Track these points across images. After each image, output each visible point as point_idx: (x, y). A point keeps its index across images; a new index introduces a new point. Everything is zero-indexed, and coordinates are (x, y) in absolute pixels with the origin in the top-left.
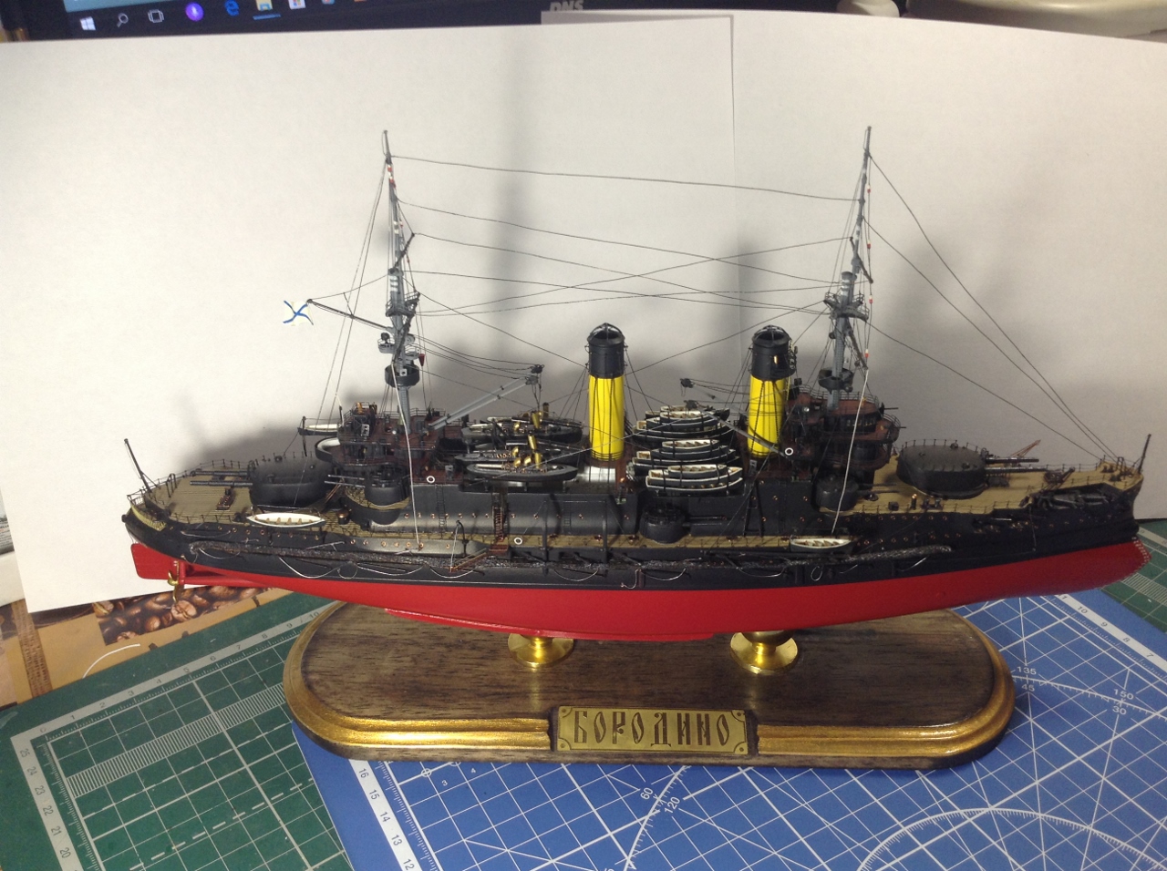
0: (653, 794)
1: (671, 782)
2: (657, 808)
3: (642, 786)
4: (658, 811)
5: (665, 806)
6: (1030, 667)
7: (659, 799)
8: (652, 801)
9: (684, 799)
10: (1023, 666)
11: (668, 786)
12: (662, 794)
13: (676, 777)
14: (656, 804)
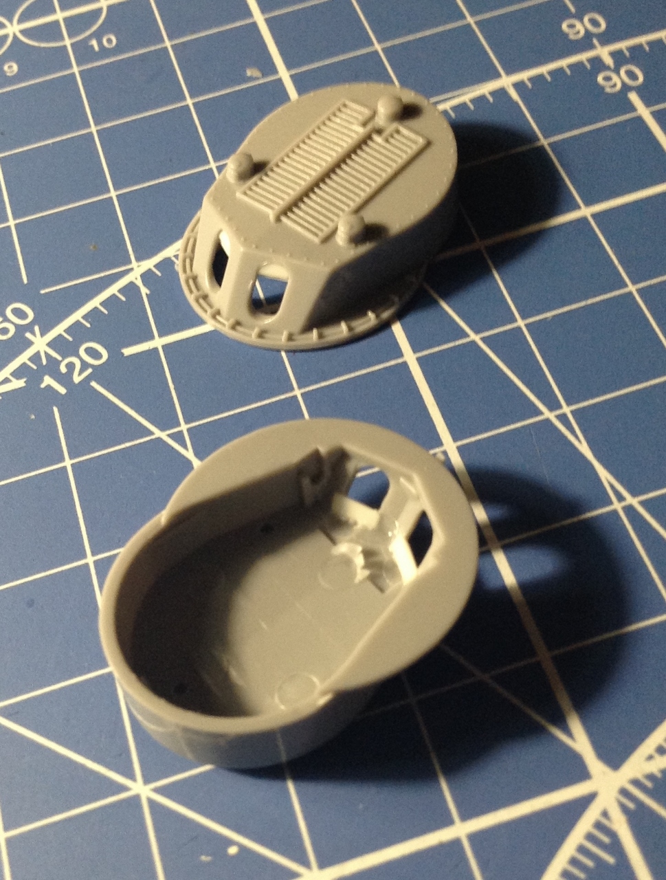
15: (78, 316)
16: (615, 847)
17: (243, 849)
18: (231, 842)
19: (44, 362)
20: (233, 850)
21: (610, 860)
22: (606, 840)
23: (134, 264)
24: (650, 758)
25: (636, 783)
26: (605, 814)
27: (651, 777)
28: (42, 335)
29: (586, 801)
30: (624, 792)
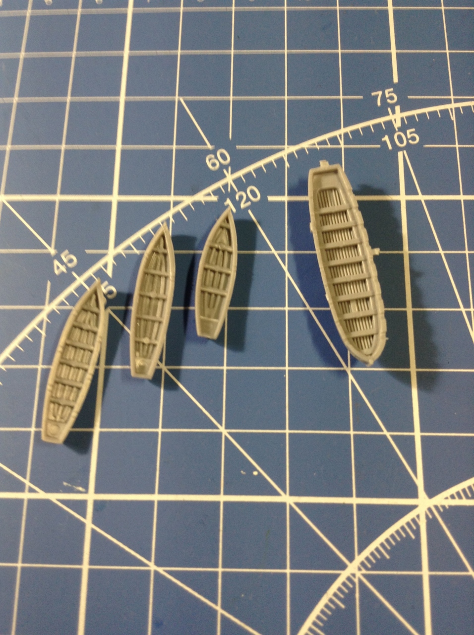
0: (226, 167)
1: (272, 158)
2: (216, 192)
3: (219, 141)
4: (214, 198)
5: (232, 195)
7: (229, 178)
8: (219, 175)
9: (271, 198)
11: (261, 163)
12: (241, 173)
13: (284, 154)
14: (219, 184)
15: (251, 168)
16: (417, 532)
17: (260, 474)
18: (256, 469)
19: (229, 190)
20: (255, 473)
21: (413, 537)
22: (414, 527)
23: (286, 146)
24: (447, 498)
25: (436, 507)
26: (418, 516)
27: (443, 507)
28: (232, 173)
29: (413, 507)
30: (430, 509)
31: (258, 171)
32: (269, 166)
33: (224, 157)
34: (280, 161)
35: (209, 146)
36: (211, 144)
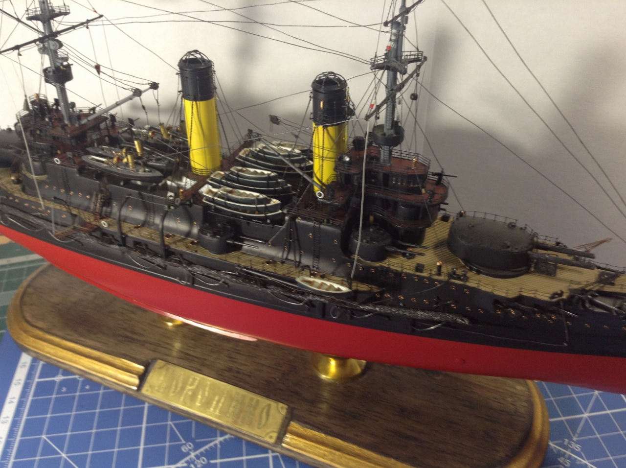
0: (190, 450)
1: (212, 444)
2: (187, 462)
3: (188, 439)
4: (185, 465)
5: (193, 462)
6: (577, 442)
7: (192, 455)
8: (188, 454)
9: (212, 462)
10: (570, 439)
11: (207, 447)
12: (198, 452)
13: (217, 442)
14: (187, 458)
31: (206, 450)
32: (211, 448)
33: (190, 446)
34: (216, 445)
35: (184, 442)
36: (185, 440)
